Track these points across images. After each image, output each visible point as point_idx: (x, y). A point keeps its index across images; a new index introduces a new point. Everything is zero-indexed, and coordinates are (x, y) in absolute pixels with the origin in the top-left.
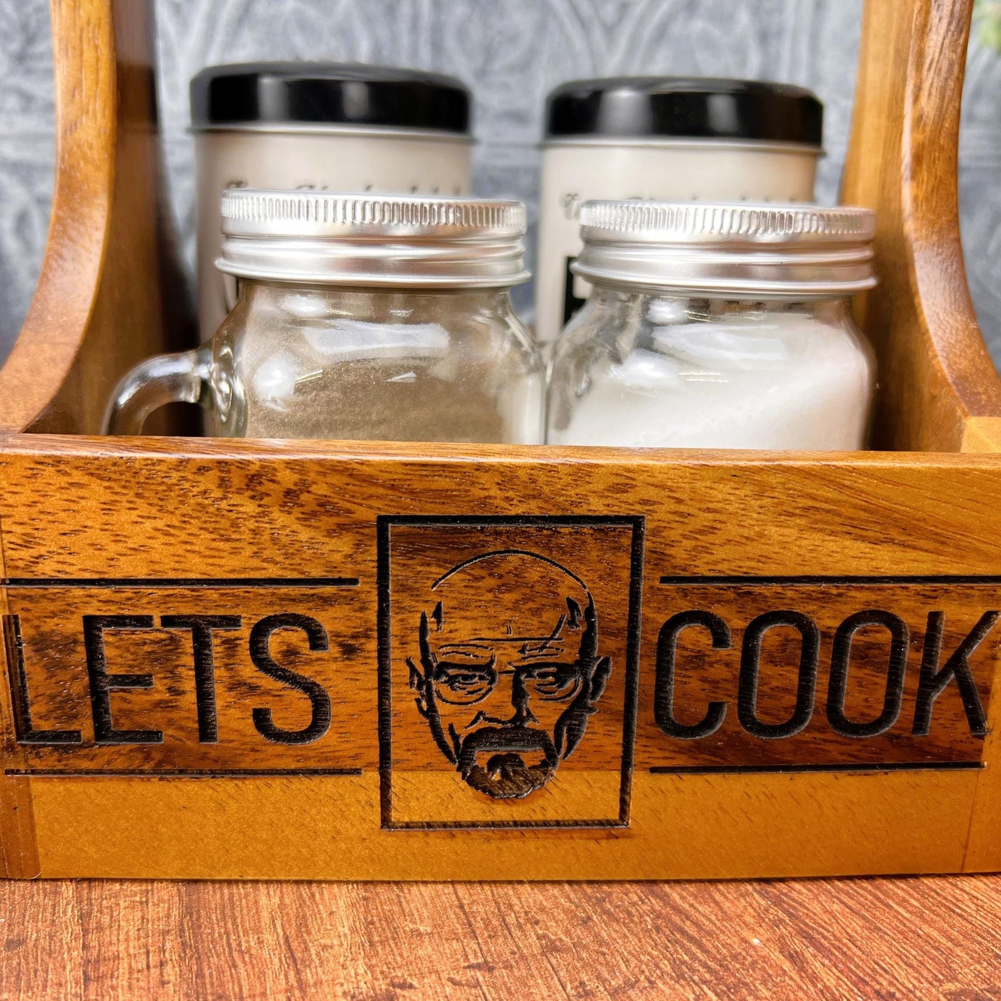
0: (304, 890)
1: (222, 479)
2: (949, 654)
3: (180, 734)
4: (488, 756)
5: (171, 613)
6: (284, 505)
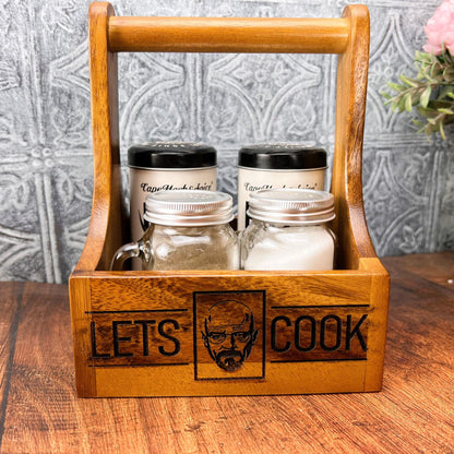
0: (173, 399)
1: (151, 283)
2: (354, 327)
3: (138, 354)
4: (225, 359)
5: (137, 320)
6: (168, 289)
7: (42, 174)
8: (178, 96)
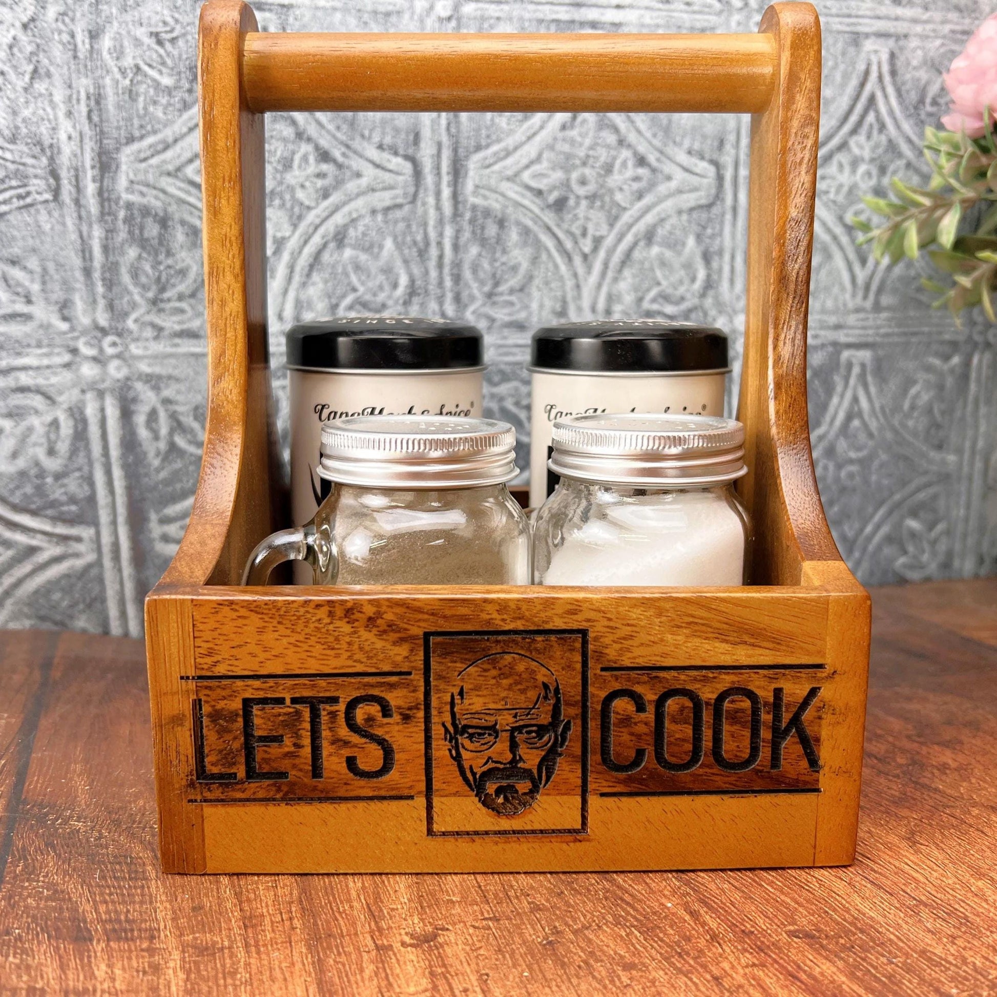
0: (377, 878)
1: (330, 612)
2: (791, 715)
3: (300, 774)
4: (495, 787)
5: (297, 695)
6: (367, 626)
7: (101, 394)
8: (401, 226)
